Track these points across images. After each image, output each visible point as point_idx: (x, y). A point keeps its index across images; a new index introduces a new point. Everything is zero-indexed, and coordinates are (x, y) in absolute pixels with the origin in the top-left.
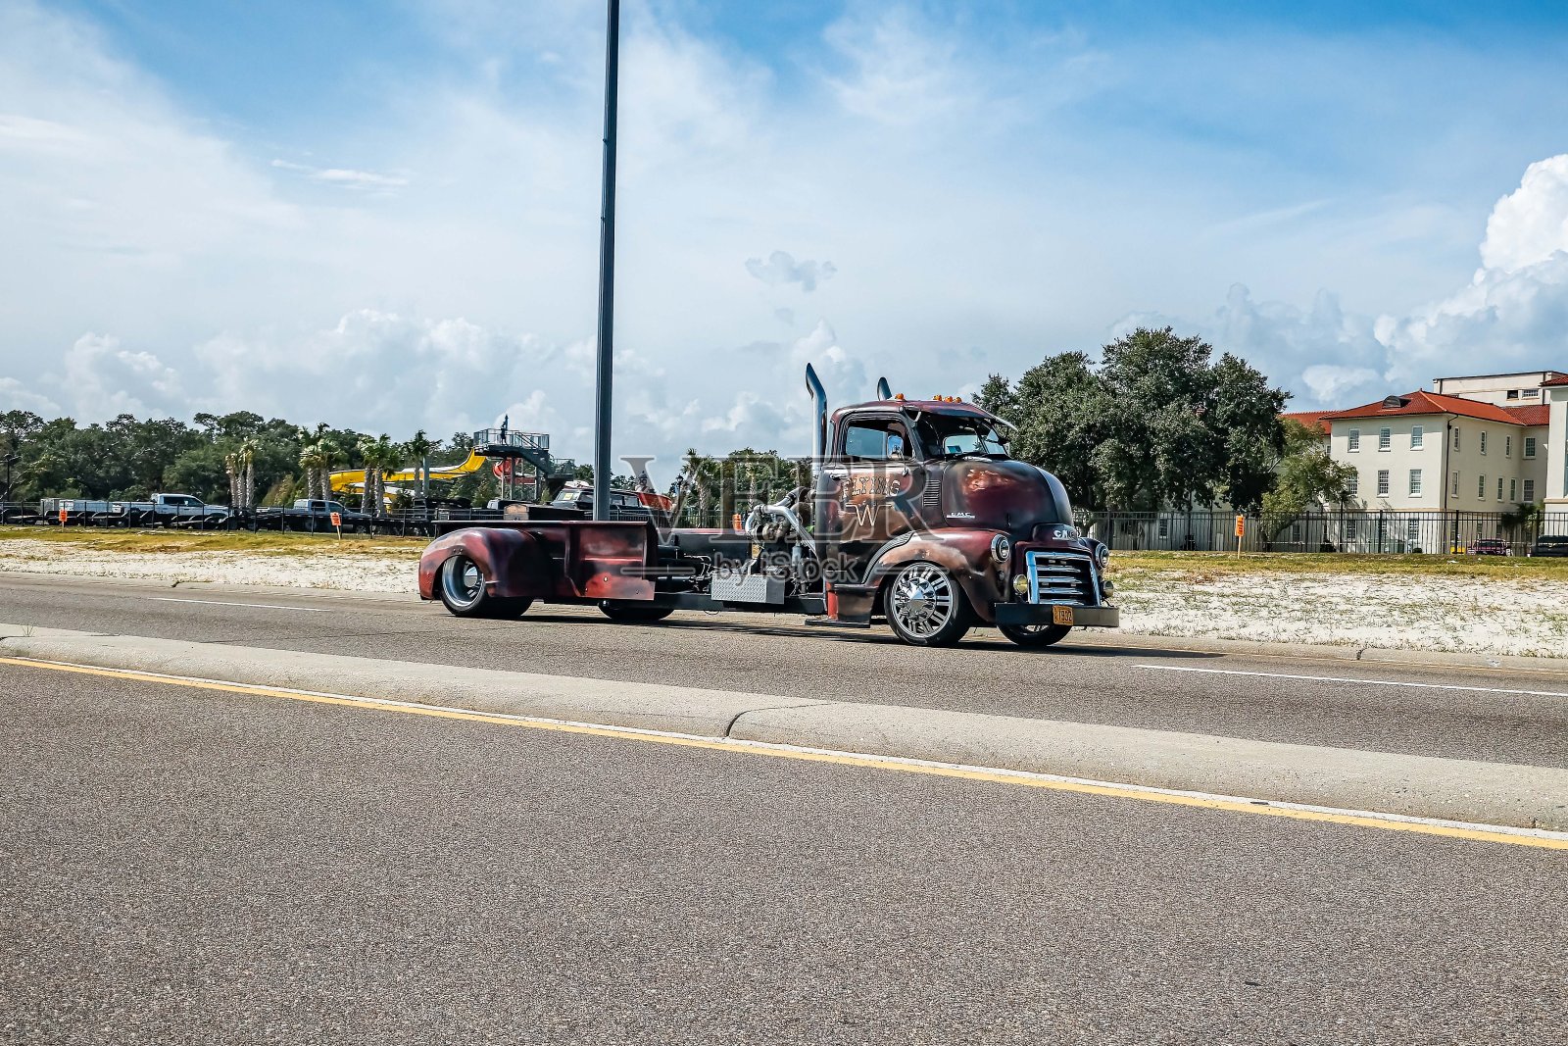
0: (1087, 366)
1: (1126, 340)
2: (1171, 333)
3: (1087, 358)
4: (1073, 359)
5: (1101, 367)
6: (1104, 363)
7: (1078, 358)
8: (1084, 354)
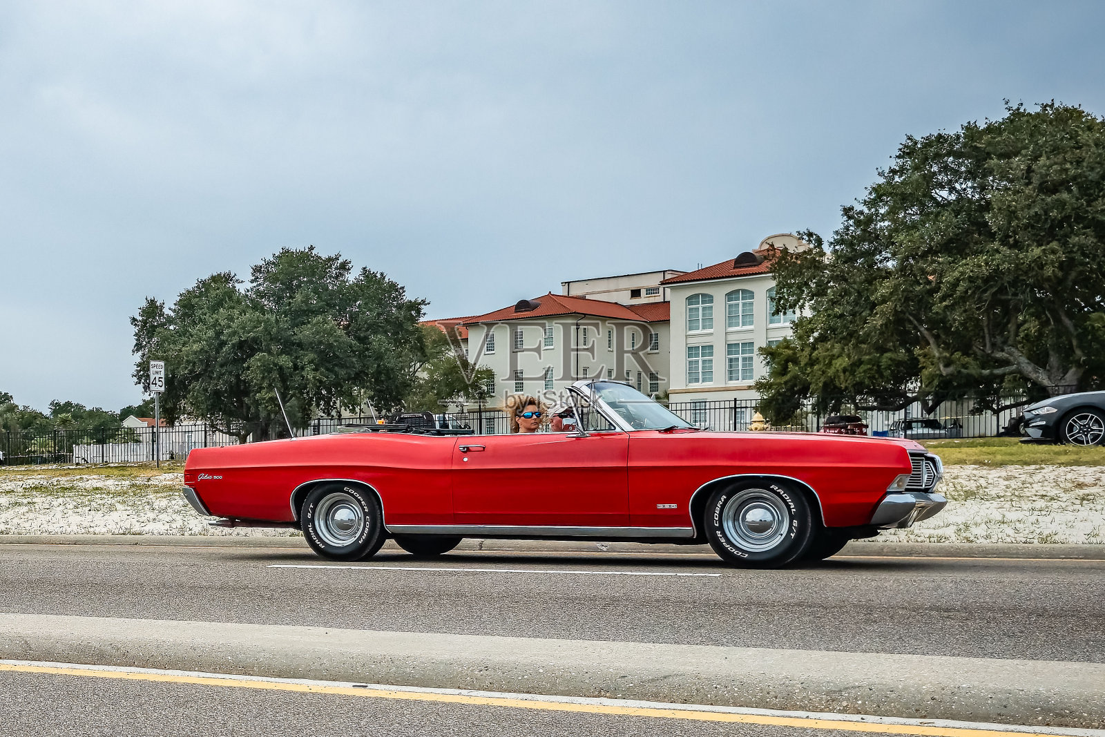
0: (236, 285)
1: (272, 259)
2: (314, 252)
3: (237, 277)
4: (223, 279)
5: (249, 286)
6: (252, 282)
7: (227, 278)
8: (232, 275)
